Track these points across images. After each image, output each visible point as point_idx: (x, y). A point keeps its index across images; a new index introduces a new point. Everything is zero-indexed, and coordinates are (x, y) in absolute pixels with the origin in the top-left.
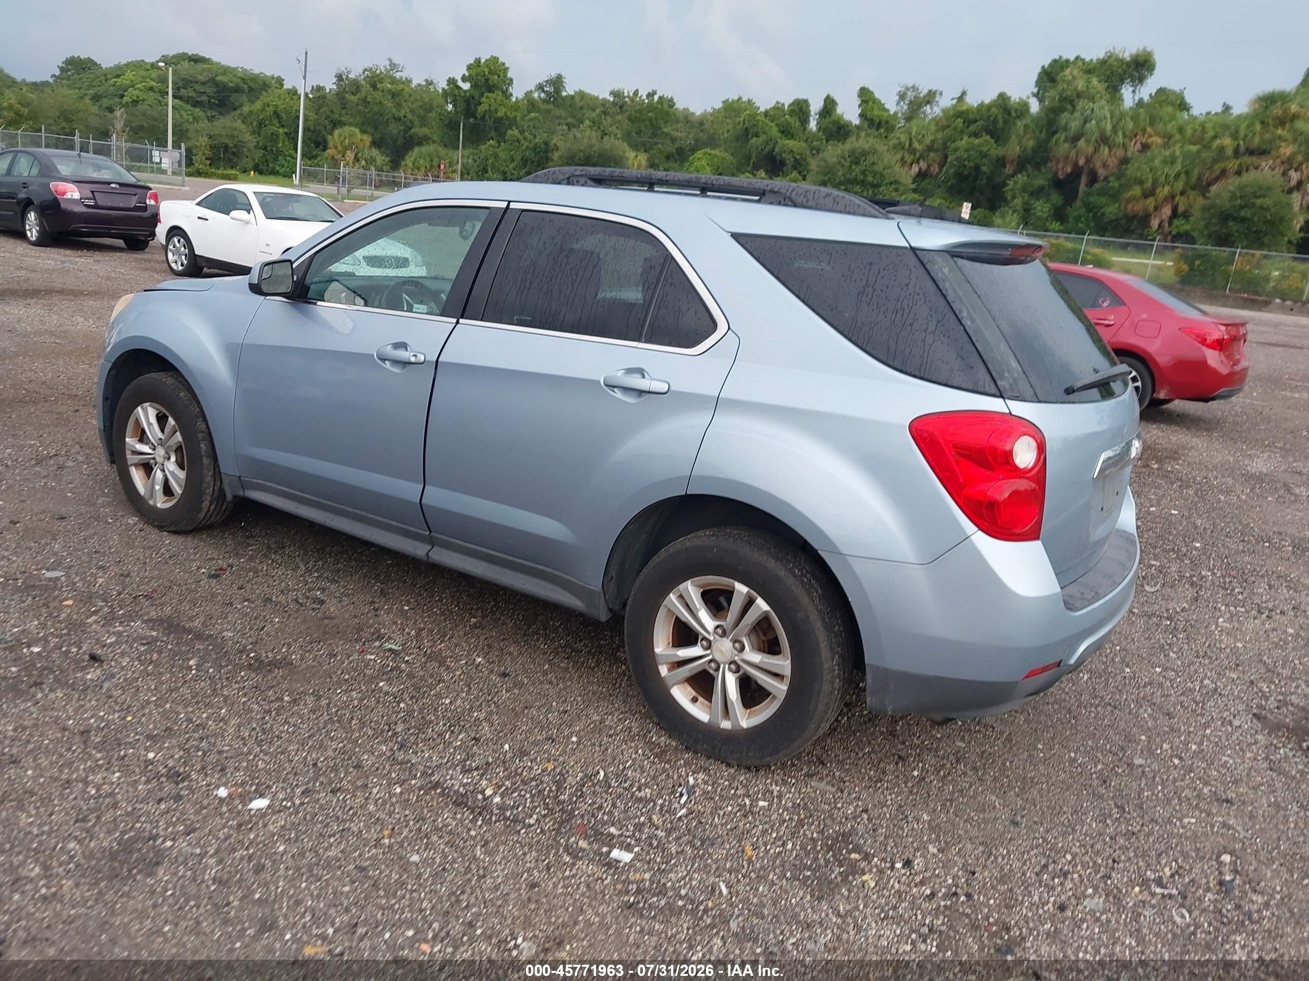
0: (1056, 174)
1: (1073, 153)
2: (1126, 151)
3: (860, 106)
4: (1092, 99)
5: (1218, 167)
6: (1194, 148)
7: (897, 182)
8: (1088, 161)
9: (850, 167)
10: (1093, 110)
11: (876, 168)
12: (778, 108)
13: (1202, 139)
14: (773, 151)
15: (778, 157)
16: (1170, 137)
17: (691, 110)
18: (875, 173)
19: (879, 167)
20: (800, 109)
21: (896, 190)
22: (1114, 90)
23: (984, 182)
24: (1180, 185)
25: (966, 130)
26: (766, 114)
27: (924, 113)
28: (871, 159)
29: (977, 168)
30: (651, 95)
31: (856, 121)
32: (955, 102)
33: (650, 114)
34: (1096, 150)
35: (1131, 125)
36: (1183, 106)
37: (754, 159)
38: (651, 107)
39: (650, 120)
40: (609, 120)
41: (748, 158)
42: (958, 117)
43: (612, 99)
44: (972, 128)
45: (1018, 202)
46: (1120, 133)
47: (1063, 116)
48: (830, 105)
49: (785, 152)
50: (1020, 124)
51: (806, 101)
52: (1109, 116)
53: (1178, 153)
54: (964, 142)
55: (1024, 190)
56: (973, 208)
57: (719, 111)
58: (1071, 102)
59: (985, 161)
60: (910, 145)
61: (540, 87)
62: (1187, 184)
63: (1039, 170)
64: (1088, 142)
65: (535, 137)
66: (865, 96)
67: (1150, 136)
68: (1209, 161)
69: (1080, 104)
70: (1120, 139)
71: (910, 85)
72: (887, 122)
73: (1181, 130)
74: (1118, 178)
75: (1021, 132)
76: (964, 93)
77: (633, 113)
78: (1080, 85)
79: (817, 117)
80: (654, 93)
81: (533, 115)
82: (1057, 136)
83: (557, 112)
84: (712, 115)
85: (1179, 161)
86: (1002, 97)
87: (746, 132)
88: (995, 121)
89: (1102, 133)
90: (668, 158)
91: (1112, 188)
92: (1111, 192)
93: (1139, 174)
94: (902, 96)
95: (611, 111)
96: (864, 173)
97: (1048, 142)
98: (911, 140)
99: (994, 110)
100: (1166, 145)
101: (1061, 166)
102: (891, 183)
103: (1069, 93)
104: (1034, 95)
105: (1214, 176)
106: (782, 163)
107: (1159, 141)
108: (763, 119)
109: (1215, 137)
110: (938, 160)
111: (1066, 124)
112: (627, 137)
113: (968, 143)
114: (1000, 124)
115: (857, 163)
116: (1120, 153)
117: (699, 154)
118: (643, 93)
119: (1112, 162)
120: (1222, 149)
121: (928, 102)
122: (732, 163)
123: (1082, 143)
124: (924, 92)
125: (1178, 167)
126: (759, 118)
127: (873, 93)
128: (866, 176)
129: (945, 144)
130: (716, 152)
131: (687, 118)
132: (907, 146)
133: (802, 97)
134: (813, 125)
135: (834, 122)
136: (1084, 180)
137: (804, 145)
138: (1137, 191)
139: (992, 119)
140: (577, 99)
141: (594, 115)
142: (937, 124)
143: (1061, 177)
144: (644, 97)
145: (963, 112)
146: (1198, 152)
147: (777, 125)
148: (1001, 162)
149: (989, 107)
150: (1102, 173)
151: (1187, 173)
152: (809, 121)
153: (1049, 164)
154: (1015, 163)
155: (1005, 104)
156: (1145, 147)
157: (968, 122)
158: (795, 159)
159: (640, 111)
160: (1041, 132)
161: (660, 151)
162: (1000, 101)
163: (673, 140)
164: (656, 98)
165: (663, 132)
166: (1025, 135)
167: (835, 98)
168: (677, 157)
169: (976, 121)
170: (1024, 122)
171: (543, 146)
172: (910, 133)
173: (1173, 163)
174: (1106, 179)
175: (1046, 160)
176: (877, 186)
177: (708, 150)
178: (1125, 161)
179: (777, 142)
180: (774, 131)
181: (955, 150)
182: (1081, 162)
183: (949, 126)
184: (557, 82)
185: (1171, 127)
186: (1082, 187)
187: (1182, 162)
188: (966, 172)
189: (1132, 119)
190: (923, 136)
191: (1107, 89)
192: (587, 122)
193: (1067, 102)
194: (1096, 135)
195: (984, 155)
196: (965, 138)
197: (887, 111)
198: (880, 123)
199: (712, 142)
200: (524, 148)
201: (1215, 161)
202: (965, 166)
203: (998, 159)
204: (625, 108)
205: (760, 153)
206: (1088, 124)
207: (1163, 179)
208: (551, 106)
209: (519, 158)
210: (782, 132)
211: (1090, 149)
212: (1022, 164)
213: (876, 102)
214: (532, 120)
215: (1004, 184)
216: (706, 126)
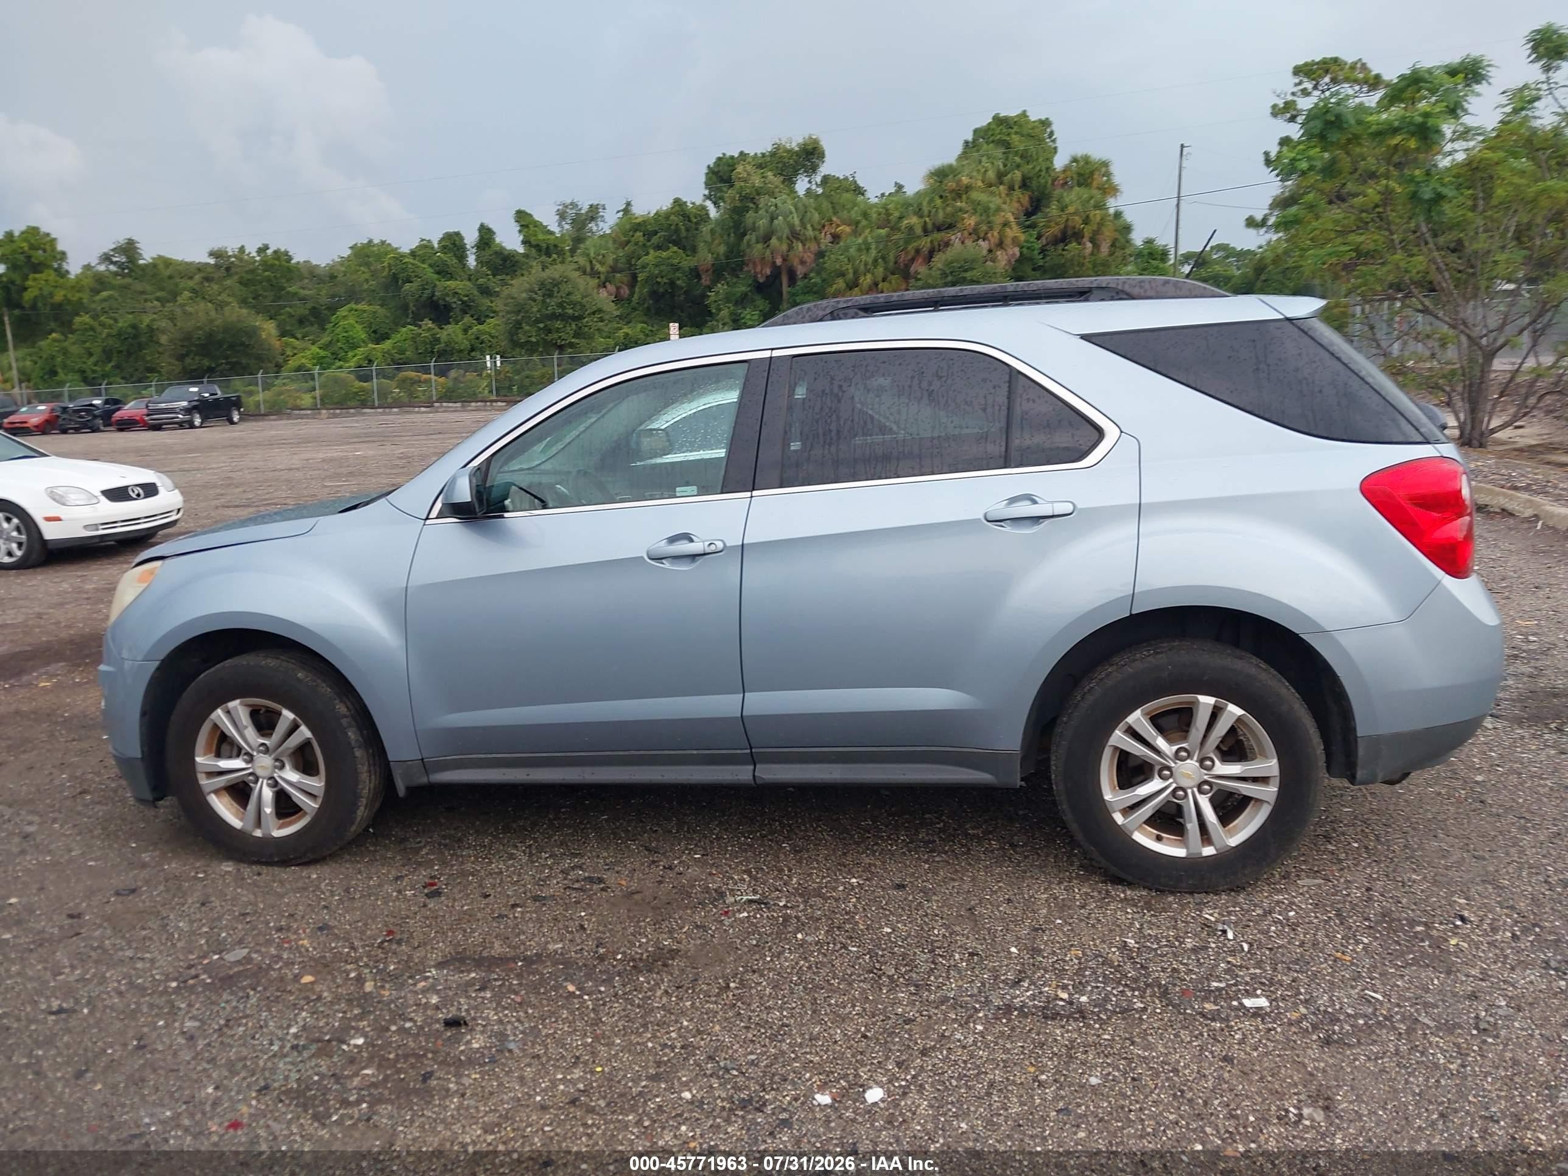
0: (756, 281)
1: (768, 252)
2: (819, 245)
3: (520, 231)
4: (772, 194)
5: (911, 247)
6: (883, 232)
7: (600, 311)
8: (784, 260)
9: (544, 301)
10: (776, 206)
11: (573, 298)
12: (426, 247)
13: (889, 221)
14: (433, 295)
15: (441, 302)
16: (857, 223)
17: (314, 263)
18: (574, 304)
19: (577, 297)
20: (453, 243)
21: (601, 320)
22: (789, 181)
23: (682, 298)
24: (880, 271)
25: (649, 244)
26: (413, 253)
27: (591, 230)
28: (565, 288)
29: (672, 283)
30: (262, 250)
31: (521, 250)
32: (620, 214)
33: (267, 273)
34: (790, 248)
35: (816, 216)
36: (859, 191)
37: (412, 308)
38: (266, 265)
39: (269, 280)
40: (216, 287)
41: (405, 308)
42: (636, 230)
43: (212, 261)
44: (655, 240)
45: (724, 313)
46: (809, 227)
47: (748, 215)
48: (486, 235)
49: (447, 295)
50: (705, 229)
51: (458, 234)
52: (793, 210)
53: (870, 240)
54: (652, 257)
55: (727, 299)
56: (680, 328)
57: (348, 259)
58: (752, 200)
59: (678, 274)
60: (592, 269)
61: (106, 258)
62: (886, 269)
63: (737, 277)
64: (780, 239)
65: (116, 321)
66: (524, 219)
67: (838, 226)
68: (901, 243)
69: (763, 201)
70: (810, 233)
71: (569, 201)
72: (555, 246)
73: (865, 215)
74: (818, 273)
75: (709, 238)
76: (628, 204)
77: (244, 275)
78: (757, 181)
79: (474, 250)
80: (266, 247)
81: (105, 294)
82: (747, 237)
83: (138, 286)
84: (342, 264)
85: (873, 246)
86: (677, 201)
87: (395, 278)
88: (677, 230)
89: (791, 227)
90: (301, 322)
91: (815, 284)
92: (815, 289)
93: (838, 267)
94: (562, 215)
95: (216, 276)
96: (560, 305)
97: (739, 245)
98: (591, 262)
99: (672, 217)
100: (856, 233)
101: (758, 269)
102: (594, 313)
103: (748, 191)
104: (708, 197)
105: (910, 257)
106: (448, 308)
107: (848, 229)
108: (412, 261)
109: (901, 218)
110: (625, 279)
111: (754, 223)
112: (244, 302)
113: (656, 257)
114: (683, 234)
115: (550, 295)
116: (814, 247)
117: (343, 312)
118: (252, 250)
119: (809, 257)
120: (911, 228)
121: (593, 219)
122: (386, 317)
123: (774, 241)
124: (585, 209)
125: (873, 253)
126: (406, 260)
127: (531, 215)
128: (564, 308)
129: (629, 262)
130: (362, 306)
131: (311, 273)
132: (588, 269)
133: (452, 229)
134: (472, 261)
135: (496, 253)
136: (785, 280)
137: (468, 283)
138: (840, 283)
139: (673, 227)
140: (161, 266)
141: (191, 283)
142: (615, 241)
143: (761, 280)
144: (254, 254)
145: (639, 224)
146: (888, 236)
147: (431, 266)
148: (696, 273)
149: (667, 215)
150: (800, 270)
151: (883, 258)
152: (467, 256)
153: (746, 269)
154: (710, 272)
155: (683, 210)
156: (836, 238)
157: (649, 235)
158: (463, 302)
159: (252, 271)
160: (729, 235)
161: (291, 316)
162: (677, 208)
163: (303, 299)
164: (269, 252)
165: (288, 293)
166: (713, 239)
167: (491, 226)
168: (313, 319)
169: (656, 233)
170: (709, 227)
171: (130, 330)
172: (588, 255)
173: (868, 249)
174: (805, 276)
175: (741, 265)
176: (580, 318)
177: (353, 305)
178: (820, 254)
179: (435, 286)
180: (429, 273)
181: (644, 267)
182: (779, 262)
183: (628, 242)
184: (129, 249)
185: (855, 214)
186: (785, 289)
187: (876, 248)
188: (661, 290)
189: (816, 209)
190: (604, 256)
191: (783, 182)
192: (187, 294)
193: (749, 200)
194: (787, 231)
195: (676, 268)
196: (652, 251)
197: (552, 233)
198: (548, 248)
199: (353, 295)
200: (104, 336)
201: (907, 242)
202: (659, 283)
203: (691, 270)
204: (233, 270)
205: (417, 300)
206: (776, 222)
207: (862, 267)
208: (128, 280)
209: (99, 350)
210: (438, 273)
211: (784, 247)
212: (718, 272)
213: (537, 224)
214: (105, 300)
215: (704, 296)
216: (340, 278)
